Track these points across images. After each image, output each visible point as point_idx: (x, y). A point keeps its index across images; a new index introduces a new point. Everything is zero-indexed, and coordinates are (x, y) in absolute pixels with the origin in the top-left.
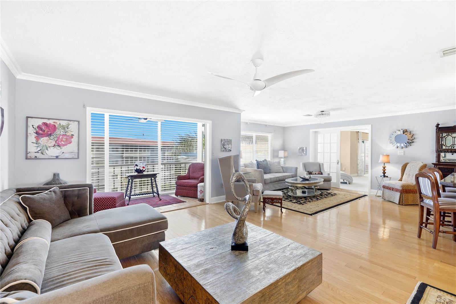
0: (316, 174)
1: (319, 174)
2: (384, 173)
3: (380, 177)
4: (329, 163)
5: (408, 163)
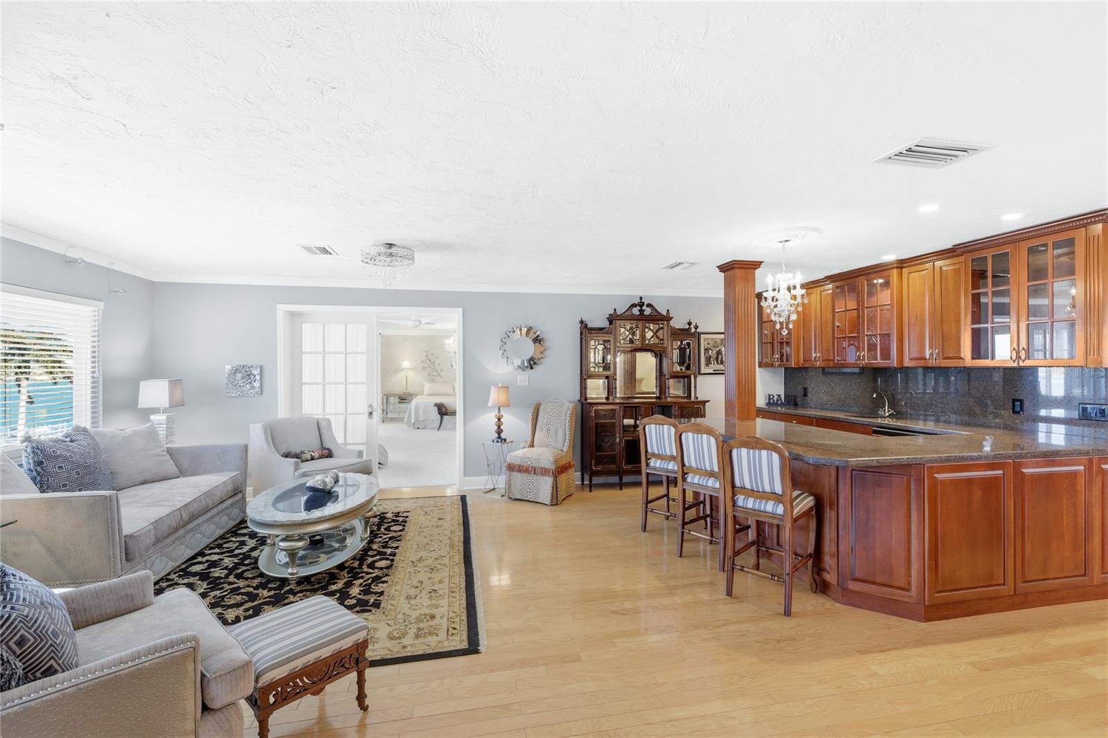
0: (313, 459)
1: (322, 457)
2: (499, 431)
3: (491, 442)
4: (344, 416)
5: (540, 404)
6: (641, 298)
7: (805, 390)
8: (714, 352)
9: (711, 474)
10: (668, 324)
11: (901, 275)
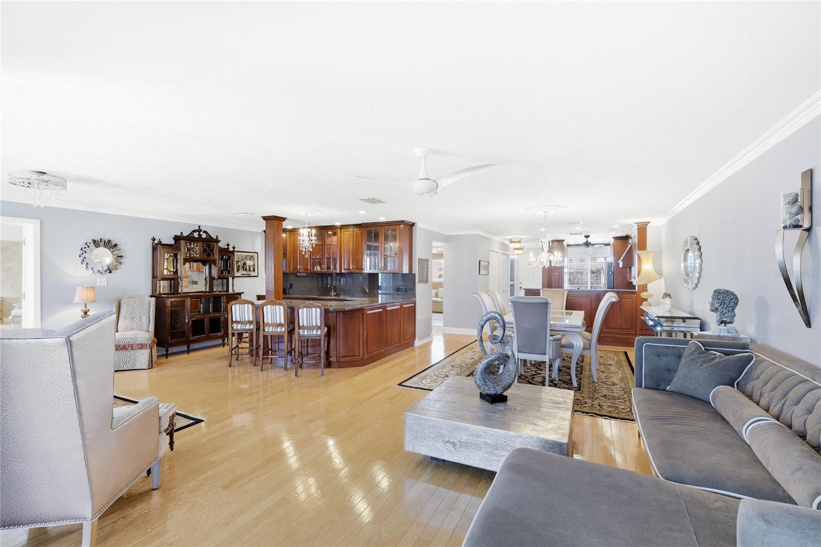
5: (121, 300)
6: (199, 227)
7: (291, 285)
8: (242, 263)
9: (280, 325)
10: (217, 245)
11: (341, 231)
